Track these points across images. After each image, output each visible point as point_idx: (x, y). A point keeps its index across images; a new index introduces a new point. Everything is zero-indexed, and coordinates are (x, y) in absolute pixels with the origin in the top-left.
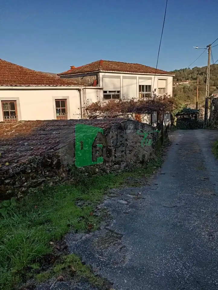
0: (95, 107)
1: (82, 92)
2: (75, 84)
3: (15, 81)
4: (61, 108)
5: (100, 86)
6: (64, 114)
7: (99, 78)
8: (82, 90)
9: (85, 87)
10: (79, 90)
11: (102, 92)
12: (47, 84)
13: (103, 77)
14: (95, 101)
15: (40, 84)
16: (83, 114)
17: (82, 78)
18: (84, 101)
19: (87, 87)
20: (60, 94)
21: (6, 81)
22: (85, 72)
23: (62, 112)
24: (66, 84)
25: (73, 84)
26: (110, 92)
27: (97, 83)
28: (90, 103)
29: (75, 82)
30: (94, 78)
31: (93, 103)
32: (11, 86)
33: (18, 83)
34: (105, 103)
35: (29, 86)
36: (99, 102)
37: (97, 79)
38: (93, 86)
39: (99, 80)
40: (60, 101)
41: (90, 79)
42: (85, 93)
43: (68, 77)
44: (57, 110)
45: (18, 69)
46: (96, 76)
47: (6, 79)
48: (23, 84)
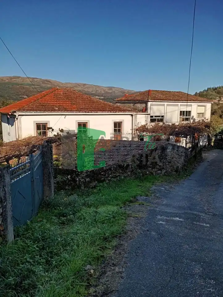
0: (143, 129)
1: (134, 117)
2: (129, 111)
3: (87, 109)
4: (117, 128)
5: (148, 112)
6: (119, 133)
7: (148, 106)
8: (134, 115)
9: (136, 113)
10: (132, 115)
11: (149, 116)
12: (109, 111)
13: (151, 105)
14: (143, 123)
15: (104, 111)
16: (133, 133)
17: (134, 105)
18: (135, 123)
19: (138, 113)
20: (118, 118)
21: (81, 108)
22: (137, 100)
23: (118, 131)
24: (123, 111)
25: (128, 111)
26: (155, 116)
27: (145, 110)
28: (140, 125)
29: (129, 109)
30: (144, 105)
31: (142, 126)
32: (85, 112)
33: (90, 110)
34: (151, 125)
35: (97, 112)
36: (146, 124)
37: (146, 107)
38: (142, 112)
39: (148, 108)
40: (117, 123)
41: (140, 106)
42: (136, 118)
43: (122, 103)
44: (114, 129)
45: (88, 99)
46: (145, 105)
47: (81, 107)
48: (93, 111)
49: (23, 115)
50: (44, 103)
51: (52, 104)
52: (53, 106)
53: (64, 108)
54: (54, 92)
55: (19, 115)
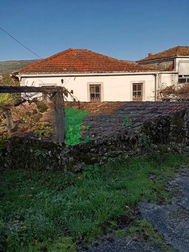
0: (170, 90)
1: (157, 77)
3: (101, 69)
4: (137, 91)
5: (175, 71)
6: (139, 97)
7: (175, 63)
8: (157, 75)
9: (160, 72)
10: (155, 75)
11: (177, 76)
12: (127, 70)
13: (180, 62)
14: (169, 84)
15: (120, 70)
16: (156, 96)
17: (159, 64)
18: (159, 85)
19: (162, 72)
20: (137, 79)
21: (94, 69)
22: (162, 58)
23: (138, 95)
24: (144, 70)
25: (150, 70)
26: (185, 76)
27: (173, 67)
28: (165, 87)
29: (152, 68)
30: (170, 63)
31: (168, 87)
32: (98, 73)
33: (104, 70)
34: (179, 87)
35: (112, 72)
36: (173, 85)
37: (173, 64)
38: (168, 71)
39: (175, 65)
40: (137, 85)
41: (166, 64)
42: (160, 78)
43: (145, 63)
44: (133, 92)
45: (104, 59)
46: (172, 62)
47: (94, 67)
48: (107, 70)
49: (26, 77)
50: (52, 64)
51: (61, 65)
52: (62, 66)
53: (74, 69)
54: (67, 54)
55: (22, 77)
